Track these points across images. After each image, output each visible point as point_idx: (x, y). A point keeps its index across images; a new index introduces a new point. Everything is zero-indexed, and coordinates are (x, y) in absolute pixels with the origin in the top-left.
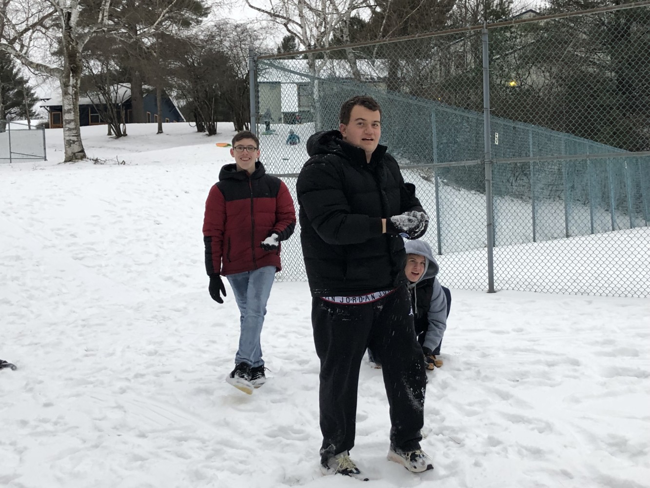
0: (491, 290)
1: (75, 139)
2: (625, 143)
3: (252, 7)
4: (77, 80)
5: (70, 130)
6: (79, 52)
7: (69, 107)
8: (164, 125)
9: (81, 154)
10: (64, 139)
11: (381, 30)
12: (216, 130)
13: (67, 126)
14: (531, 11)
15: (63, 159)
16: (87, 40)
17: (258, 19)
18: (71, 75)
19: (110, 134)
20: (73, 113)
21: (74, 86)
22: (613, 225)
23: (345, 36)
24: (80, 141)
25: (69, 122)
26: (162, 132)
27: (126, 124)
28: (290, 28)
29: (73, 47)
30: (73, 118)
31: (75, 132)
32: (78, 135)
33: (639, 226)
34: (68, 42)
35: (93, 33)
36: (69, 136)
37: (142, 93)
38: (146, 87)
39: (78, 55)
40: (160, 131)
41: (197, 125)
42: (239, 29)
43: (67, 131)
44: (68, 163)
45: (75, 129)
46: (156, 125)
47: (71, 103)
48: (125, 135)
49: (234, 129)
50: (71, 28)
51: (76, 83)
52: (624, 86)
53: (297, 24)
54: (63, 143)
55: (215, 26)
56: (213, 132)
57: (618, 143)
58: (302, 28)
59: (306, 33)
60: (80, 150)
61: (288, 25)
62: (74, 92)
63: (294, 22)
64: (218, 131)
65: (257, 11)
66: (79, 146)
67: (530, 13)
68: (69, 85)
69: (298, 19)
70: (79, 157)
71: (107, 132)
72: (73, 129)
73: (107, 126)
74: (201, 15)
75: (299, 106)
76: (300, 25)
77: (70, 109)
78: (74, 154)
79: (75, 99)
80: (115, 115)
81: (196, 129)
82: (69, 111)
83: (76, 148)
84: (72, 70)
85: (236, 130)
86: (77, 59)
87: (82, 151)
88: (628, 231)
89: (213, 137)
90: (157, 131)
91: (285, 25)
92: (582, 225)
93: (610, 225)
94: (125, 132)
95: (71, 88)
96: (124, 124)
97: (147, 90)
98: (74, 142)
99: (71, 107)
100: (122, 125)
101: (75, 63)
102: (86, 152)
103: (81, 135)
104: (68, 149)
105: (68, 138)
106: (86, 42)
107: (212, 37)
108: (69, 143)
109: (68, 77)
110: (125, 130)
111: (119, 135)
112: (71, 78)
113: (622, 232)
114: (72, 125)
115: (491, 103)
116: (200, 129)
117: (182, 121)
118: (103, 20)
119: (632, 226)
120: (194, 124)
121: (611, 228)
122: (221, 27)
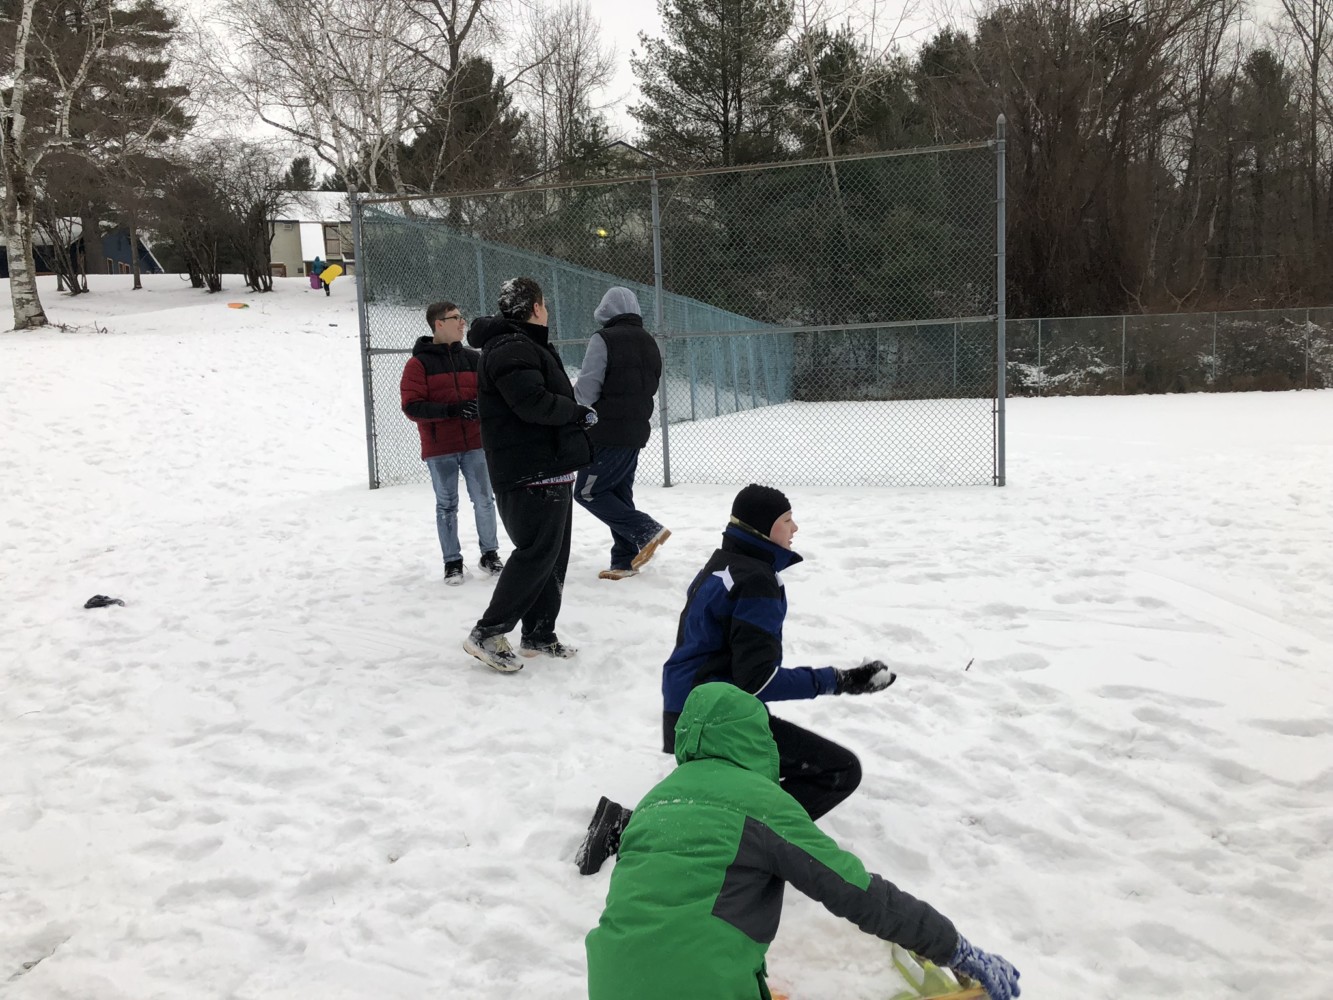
0: (667, 484)
1: (30, 297)
2: (740, 308)
3: (267, 121)
4: (27, 214)
5: (21, 284)
6: (28, 175)
7: (18, 253)
8: (143, 277)
9: (41, 318)
10: (13, 297)
11: (440, 158)
12: (220, 285)
13: (17, 278)
14: (621, 142)
15: (12, 325)
16: (39, 159)
17: (279, 137)
18: (18, 207)
19: (60, 288)
20: (24, 261)
21: (22, 223)
22: (737, 405)
23: (392, 165)
24: (36, 300)
25: (20, 272)
26: (141, 288)
27: (87, 276)
28: (322, 151)
29: (18, 167)
30: (24, 268)
31: (28, 287)
32: (34, 291)
33: (762, 405)
34: (11, 159)
35: (48, 148)
36: (20, 293)
37: (98, 231)
38: (104, 223)
39: (27, 178)
40: (138, 285)
41: (192, 278)
42: (247, 150)
43: (17, 285)
44: (22, 331)
45: (29, 283)
46: (131, 277)
47: (21, 246)
48: (85, 290)
49: (245, 283)
50: (13, 140)
51: (27, 219)
52: (736, 241)
53: (331, 146)
54: (10, 302)
55: (213, 144)
56: (216, 287)
57: (733, 308)
58: (337, 151)
59: (343, 159)
60: (37, 313)
61: (320, 148)
62: (23, 231)
63: (326, 144)
64: (223, 287)
65: (274, 127)
66: (36, 307)
67: (620, 146)
68: (15, 222)
69: (332, 141)
70: (37, 322)
71: (57, 287)
72: (26, 283)
73: (54, 278)
74: (182, 127)
75: (327, 254)
76: (335, 149)
77: (20, 256)
78: (30, 318)
79: (27, 241)
80: (70, 263)
81: (190, 283)
82: (17, 258)
83: (32, 310)
84: (19, 199)
85: (248, 285)
86: (27, 185)
87: (42, 314)
88: (752, 411)
89: (216, 295)
90: (133, 286)
91: (316, 148)
92: (708, 408)
93: (733, 404)
94: (85, 287)
95: (18, 225)
96: (83, 276)
97: (108, 228)
98: (28, 301)
99: (22, 252)
100: (80, 277)
101: (24, 191)
102: (46, 314)
103: (38, 292)
104: (20, 312)
105: (18, 296)
106: (37, 161)
107: (208, 159)
108: (20, 303)
109: (13, 209)
110: (86, 283)
111: (77, 290)
112: (19, 212)
113: (746, 412)
114: (24, 278)
115: (663, 268)
116: (197, 283)
117: (160, 272)
118: (61, 129)
119: (755, 406)
120: (187, 276)
121: (735, 408)
122: (221, 147)
